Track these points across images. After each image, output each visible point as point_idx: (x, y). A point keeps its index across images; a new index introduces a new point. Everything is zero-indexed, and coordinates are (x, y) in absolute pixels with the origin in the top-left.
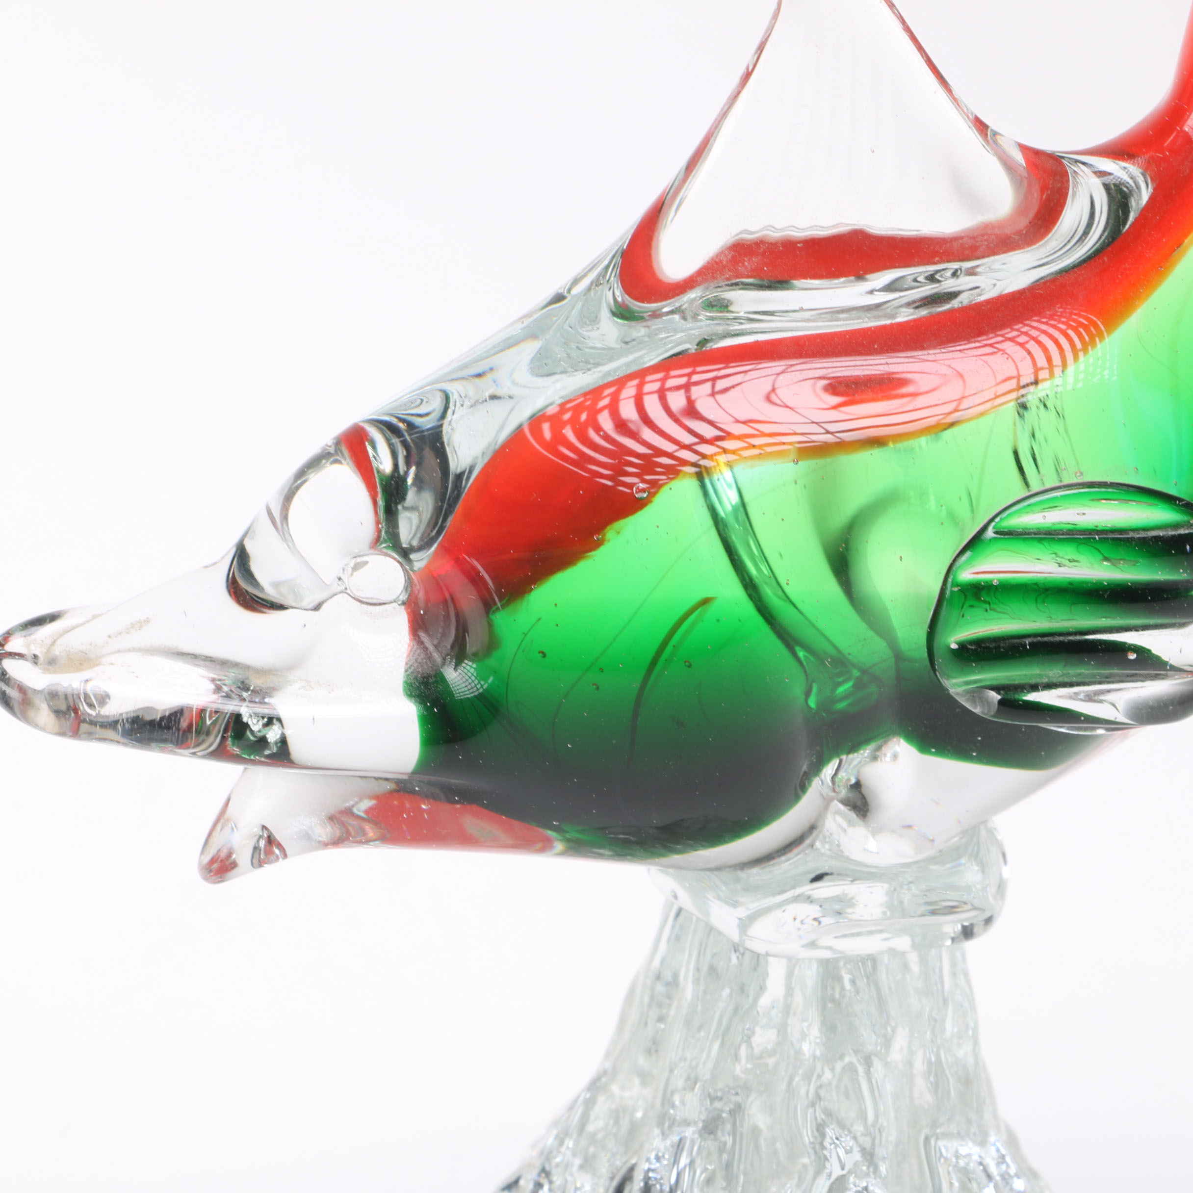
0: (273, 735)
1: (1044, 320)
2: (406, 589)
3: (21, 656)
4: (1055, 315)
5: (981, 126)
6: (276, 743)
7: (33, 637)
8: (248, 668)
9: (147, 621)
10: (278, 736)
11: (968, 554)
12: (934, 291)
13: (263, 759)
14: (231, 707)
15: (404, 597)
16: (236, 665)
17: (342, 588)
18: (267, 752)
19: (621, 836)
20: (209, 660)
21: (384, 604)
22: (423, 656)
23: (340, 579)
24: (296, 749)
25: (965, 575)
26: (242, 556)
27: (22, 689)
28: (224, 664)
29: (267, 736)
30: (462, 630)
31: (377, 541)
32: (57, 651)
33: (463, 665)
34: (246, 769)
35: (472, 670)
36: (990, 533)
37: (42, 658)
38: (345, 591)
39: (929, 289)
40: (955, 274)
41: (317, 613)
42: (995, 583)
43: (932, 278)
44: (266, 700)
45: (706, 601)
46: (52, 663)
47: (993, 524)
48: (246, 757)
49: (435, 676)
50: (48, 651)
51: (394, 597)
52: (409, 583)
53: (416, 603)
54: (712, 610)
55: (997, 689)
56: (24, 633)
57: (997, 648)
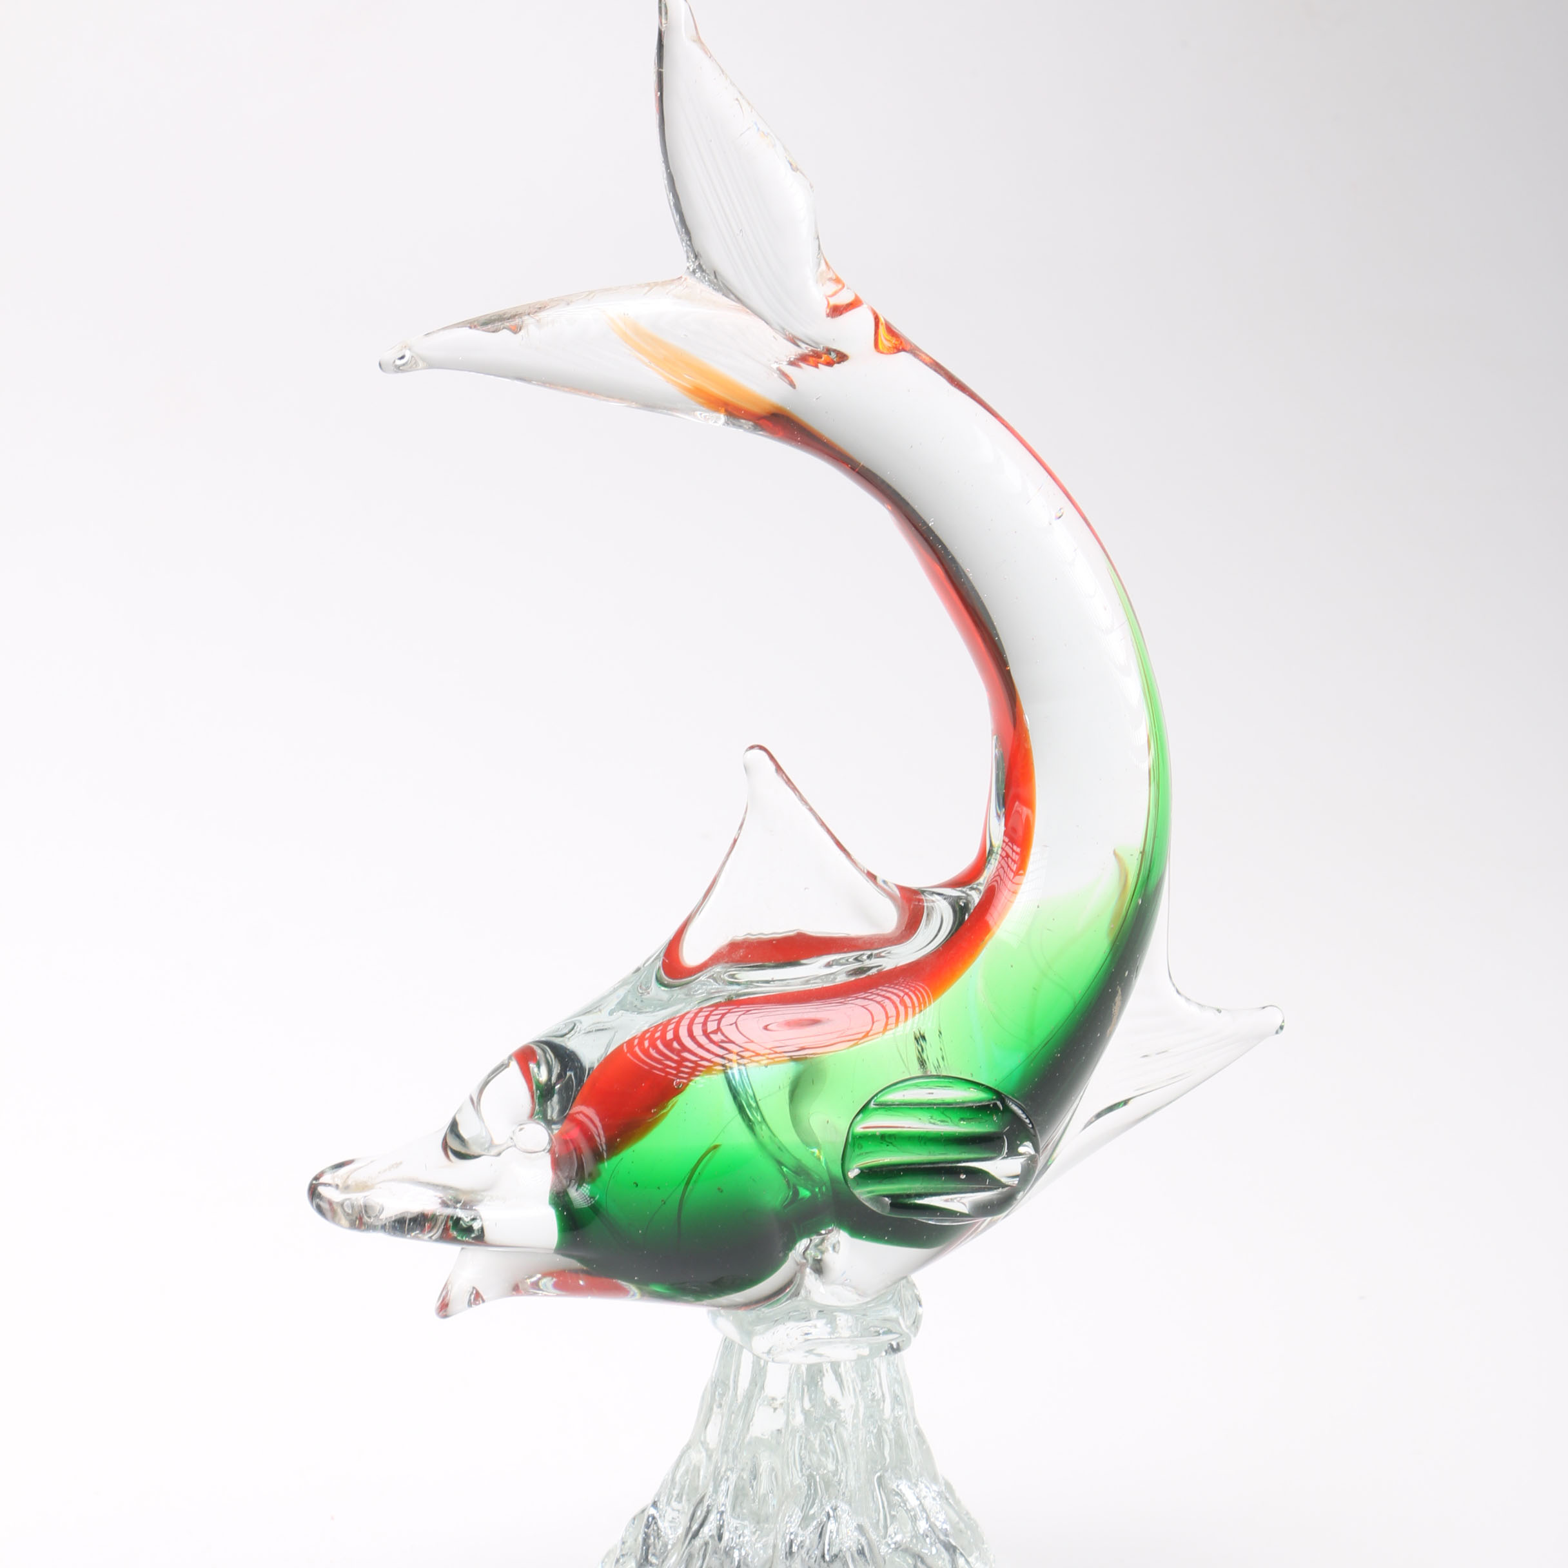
0: (476, 1226)
1: (892, 986)
2: (549, 1143)
3: (330, 1185)
4: (899, 983)
5: (872, 877)
6: (478, 1230)
7: (335, 1174)
8: (456, 1190)
9: (401, 1163)
10: (480, 1226)
11: (861, 1116)
12: (860, 966)
13: (470, 1240)
14: (449, 1211)
15: (548, 1147)
16: (451, 1188)
17: (513, 1144)
18: (473, 1235)
19: (694, 1288)
20: (435, 1186)
21: (537, 1152)
22: (557, 1181)
23: (512, 1139)
24: (489, 1236)
25: (858, 1129)
26: (454, 1127)
27: (330, 1203)
28: (445, 1188)
29: (473, 1226)
30: (581, 1167)
31: (532, 1116)
32: (350, 1182)
33: (582, 1187)
34: (462, 1249)
35: (587, 1191)
36: (872, 1105)
37: (341, 1186)
38: (515, 1146)
39: (857, 965)
40: (869, 957)
41: (498, 1158)
42: (878, 1134)
43: (856, 959)
44: (474, 1208)
45: (716, 1147)
46: (347, 1188)
47: (873, 1100)
48: (459, 1238)
49: (564, 1192)
50: (345, 1182)
51: (543, 1149)
52: (551, 1139)
53: (554, 1151)
54: (719, 1153)
55: (887, 1196)
56: (331, 1171)
57: (882, 1171)
